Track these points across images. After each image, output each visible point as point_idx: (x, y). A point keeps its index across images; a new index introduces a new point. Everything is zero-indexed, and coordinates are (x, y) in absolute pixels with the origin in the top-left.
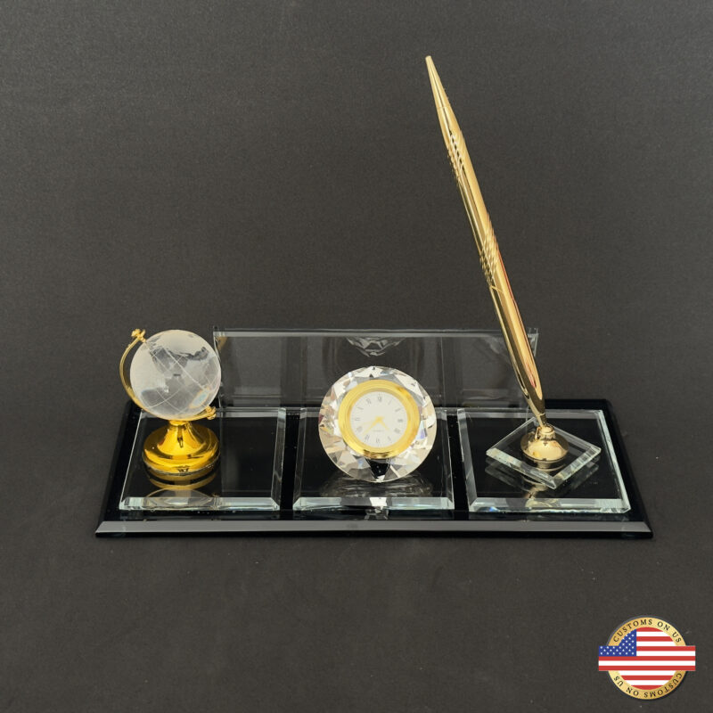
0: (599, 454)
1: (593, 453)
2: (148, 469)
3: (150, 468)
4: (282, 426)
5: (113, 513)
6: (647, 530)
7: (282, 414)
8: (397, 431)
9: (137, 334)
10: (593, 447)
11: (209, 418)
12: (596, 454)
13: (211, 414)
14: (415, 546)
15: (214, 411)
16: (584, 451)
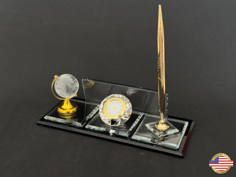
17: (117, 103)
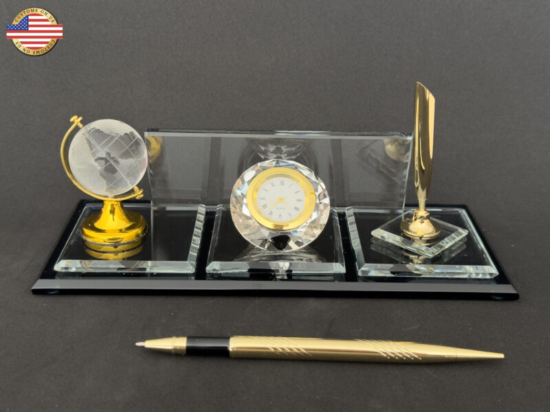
0: (466, 236)
1: (461, 234)
2: (84, 241)
3: (86, 241)
4: (201, 217)
5: (49, 273)
6: (513, 291)
7: (202, 209)
8: (296, 209)
9: (76, 120)
10: (460, 230)
11: (137, 198)
12: (464, 235)
13: (139, 194)
14: (312, 303)
15: (141, 191)
16: (453, 232)
17: (282, 183)
